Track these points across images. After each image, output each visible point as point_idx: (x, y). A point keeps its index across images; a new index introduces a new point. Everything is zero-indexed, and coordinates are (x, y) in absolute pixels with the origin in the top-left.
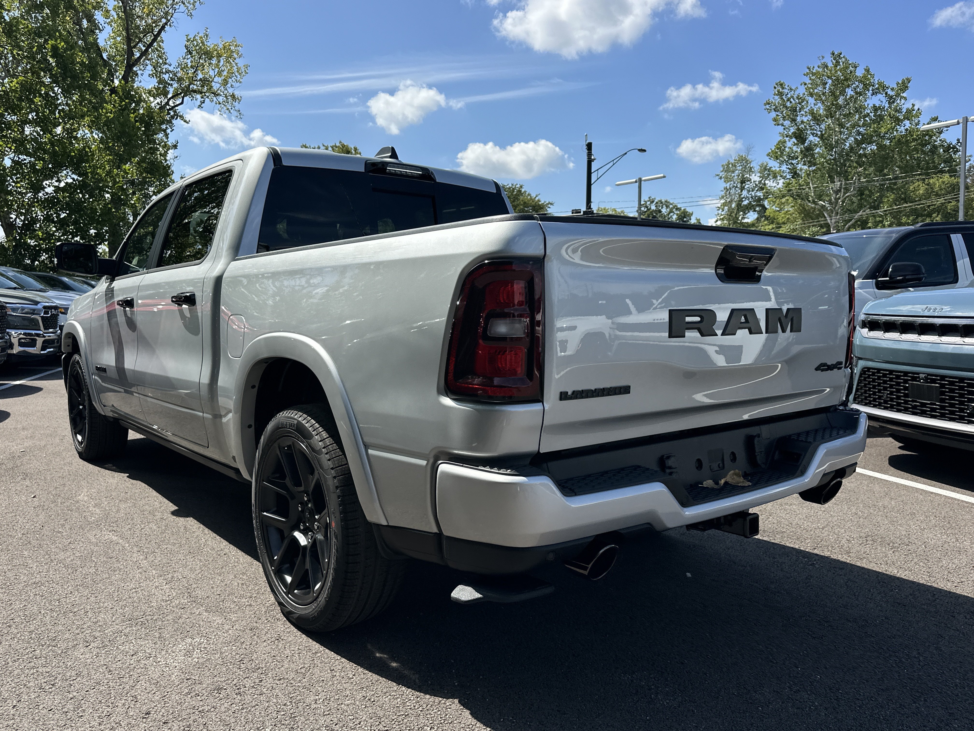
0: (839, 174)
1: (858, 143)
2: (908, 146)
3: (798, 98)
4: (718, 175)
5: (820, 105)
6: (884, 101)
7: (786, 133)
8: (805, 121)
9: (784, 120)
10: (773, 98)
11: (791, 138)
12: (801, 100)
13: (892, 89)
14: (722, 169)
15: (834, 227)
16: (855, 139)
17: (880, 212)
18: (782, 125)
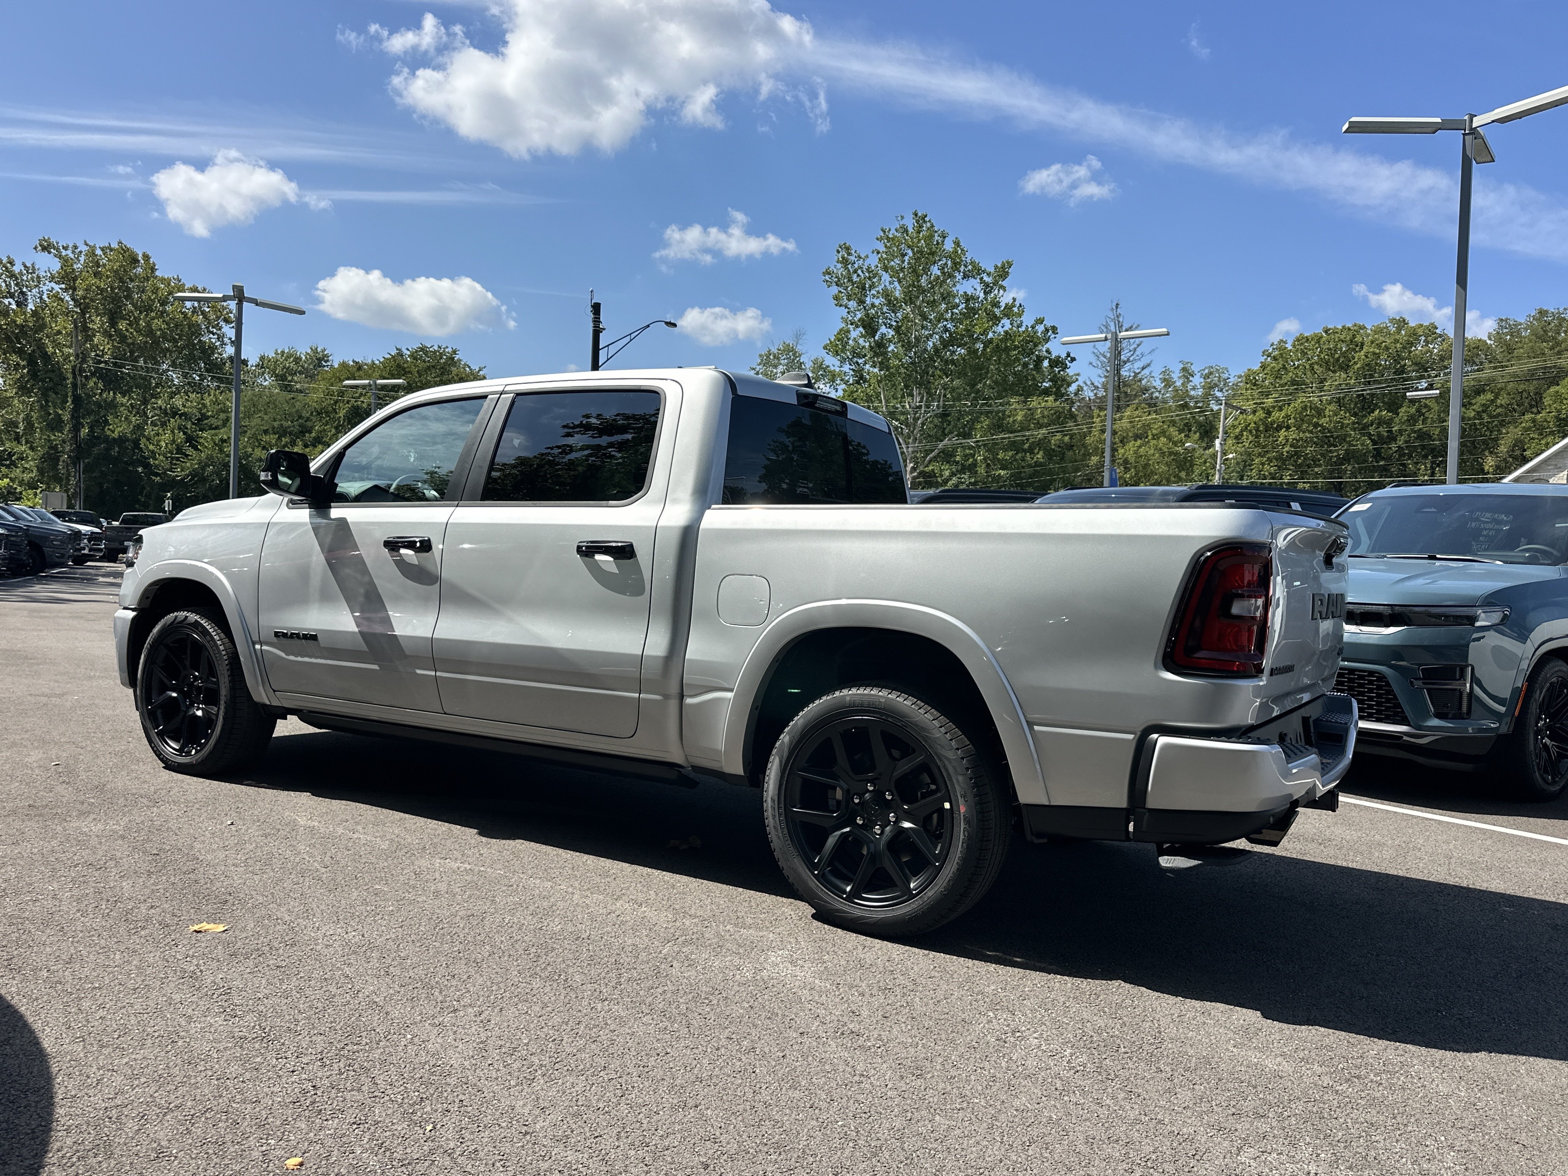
0: (920, 385)
1: (945, 344)
2: (1008, 355)
3: (868, 270)
4: (754, 369)
5: (896, 284)
6: (979, 289)
7: (850, 318)
8: (877, 304)
9: (849, 300)
10: (835, 266)
11: (857, 326)
12: (873, 274)
13: (989, 274)
14: (759, 361)
15: (911, 458)
16: (941, 337)
17: (971, 442)
18: (846, 307)
